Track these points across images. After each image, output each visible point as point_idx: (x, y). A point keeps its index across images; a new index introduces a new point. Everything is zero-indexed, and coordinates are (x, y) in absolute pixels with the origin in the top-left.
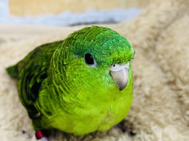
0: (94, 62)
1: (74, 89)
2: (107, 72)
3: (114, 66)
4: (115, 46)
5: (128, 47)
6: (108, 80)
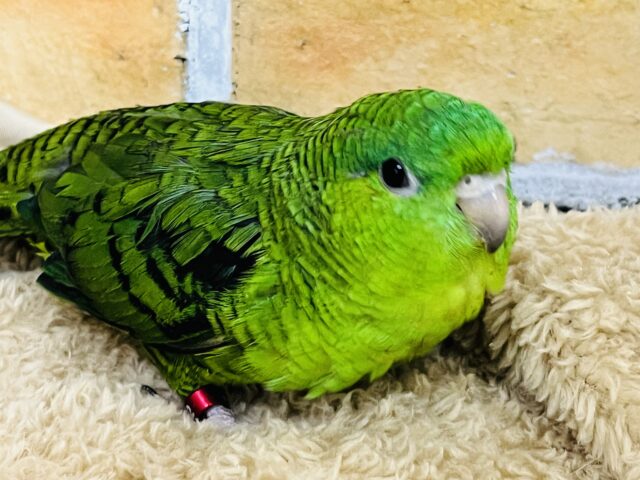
0: (407, 179)
1: (358, 265)
2: (450, 202)
3: (468, 181)
4: (461, 129)
5: (496, 128)
6: (453, 226)
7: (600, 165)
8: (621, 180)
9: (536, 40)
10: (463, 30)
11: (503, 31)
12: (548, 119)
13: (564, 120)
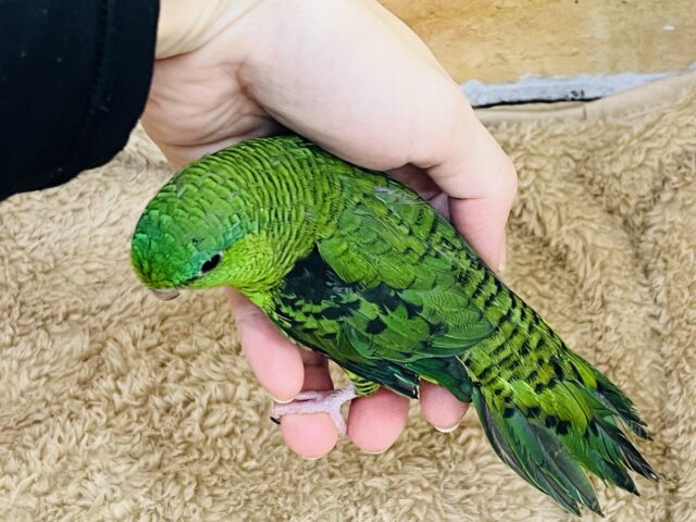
7: (556, 77)
8: (570, 83)
9: (509, 23)
10: (467, 23)
11: (490, 20)
12: (523, 59)
13: (533, 58)
